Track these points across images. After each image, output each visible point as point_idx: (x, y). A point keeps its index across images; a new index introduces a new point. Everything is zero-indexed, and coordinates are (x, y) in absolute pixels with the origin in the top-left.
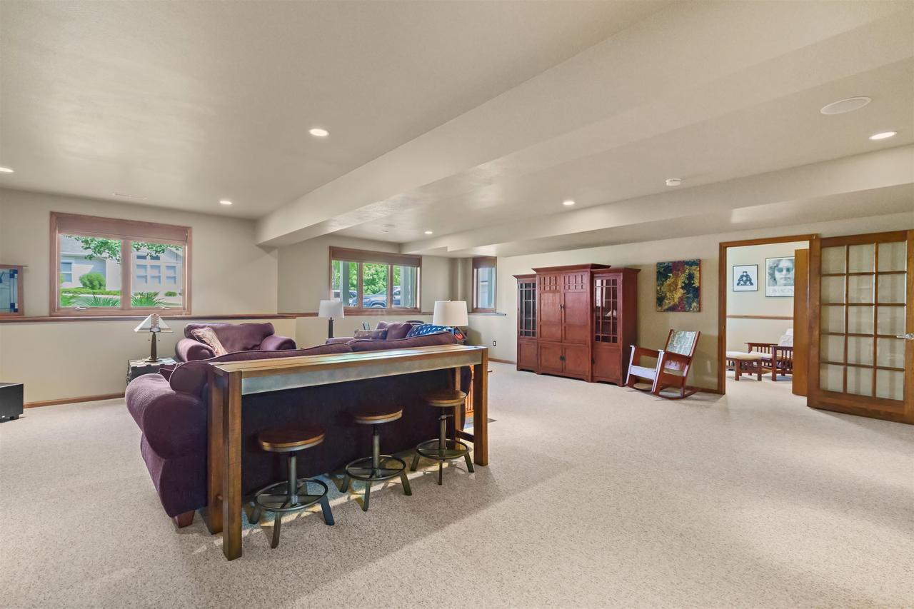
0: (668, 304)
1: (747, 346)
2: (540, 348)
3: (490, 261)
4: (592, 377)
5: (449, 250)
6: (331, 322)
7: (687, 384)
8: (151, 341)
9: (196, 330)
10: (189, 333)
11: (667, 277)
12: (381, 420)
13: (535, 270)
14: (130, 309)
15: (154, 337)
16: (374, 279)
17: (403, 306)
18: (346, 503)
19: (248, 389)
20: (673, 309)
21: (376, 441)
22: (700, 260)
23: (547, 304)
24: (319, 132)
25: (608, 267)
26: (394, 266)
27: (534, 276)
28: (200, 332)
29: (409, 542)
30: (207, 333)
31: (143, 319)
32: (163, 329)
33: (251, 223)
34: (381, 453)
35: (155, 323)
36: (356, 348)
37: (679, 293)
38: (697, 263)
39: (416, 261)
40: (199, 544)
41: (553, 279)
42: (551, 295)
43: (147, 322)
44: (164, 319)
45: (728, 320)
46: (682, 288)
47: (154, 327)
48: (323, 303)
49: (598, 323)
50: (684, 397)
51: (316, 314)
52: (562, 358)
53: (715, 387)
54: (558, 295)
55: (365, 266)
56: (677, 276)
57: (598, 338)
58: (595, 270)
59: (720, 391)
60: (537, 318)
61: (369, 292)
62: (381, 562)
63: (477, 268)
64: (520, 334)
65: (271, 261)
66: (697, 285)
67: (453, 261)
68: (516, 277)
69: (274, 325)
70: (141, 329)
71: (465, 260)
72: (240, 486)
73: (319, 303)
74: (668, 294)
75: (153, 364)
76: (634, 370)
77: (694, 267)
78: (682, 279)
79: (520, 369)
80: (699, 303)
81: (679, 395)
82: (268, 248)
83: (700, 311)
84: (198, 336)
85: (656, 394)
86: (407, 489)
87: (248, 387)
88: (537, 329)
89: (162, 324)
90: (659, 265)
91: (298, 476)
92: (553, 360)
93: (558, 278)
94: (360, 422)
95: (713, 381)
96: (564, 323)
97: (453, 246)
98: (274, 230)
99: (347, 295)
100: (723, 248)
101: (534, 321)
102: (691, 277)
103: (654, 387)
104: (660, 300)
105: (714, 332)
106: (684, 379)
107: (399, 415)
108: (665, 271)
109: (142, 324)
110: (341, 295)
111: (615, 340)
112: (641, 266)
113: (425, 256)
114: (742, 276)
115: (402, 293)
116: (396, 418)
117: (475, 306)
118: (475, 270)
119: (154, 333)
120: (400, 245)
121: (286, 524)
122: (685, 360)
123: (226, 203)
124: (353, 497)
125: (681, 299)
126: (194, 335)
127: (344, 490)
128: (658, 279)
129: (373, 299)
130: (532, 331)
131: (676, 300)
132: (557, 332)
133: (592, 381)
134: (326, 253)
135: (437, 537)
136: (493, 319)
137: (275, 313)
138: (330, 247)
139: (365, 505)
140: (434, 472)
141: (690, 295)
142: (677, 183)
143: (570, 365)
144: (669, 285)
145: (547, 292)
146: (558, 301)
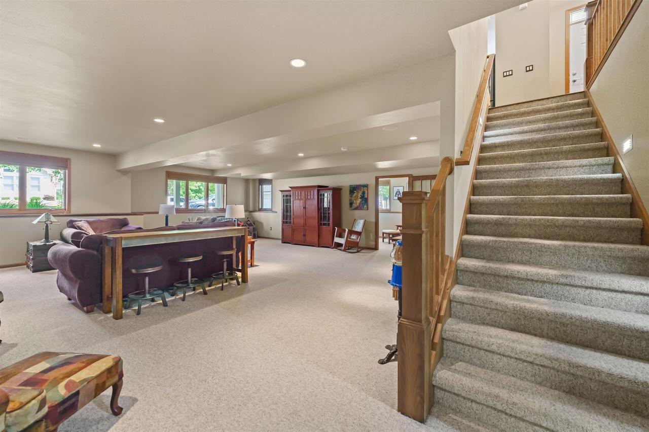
0: (355, 205)
1: (396, 227)
2: (293, 230)
3: (269, 182)
4: (319, 244)
5: (242, 175)
6: (167, 217)
7: (359, 245)
8: (45, 230)
9: (76, 223)
10: (71, 225)
11: (354, 193)
12: (191, 260)
13: (290, 187)
14: (25, 210)
15: (47, 226)
16: (200, 189)
17: (217, 207)
18: (174, 300)
19: (124, 245)
20: (356, 209)
21: (190, 270)
22: (367, 185)
23: (297, 205)
24: (159, 121)
25: (327, 187)
26: (209, 184)
27: (290, 191)
28: (80, 224)
29: (203, 308)
30: (83, 223)
31: (39, 216)
32: (54, 222)
33: (113, 157)
34: (192, 278)
35: (48, 218)
36: (179, 228)
37: (359, 201)
38: (366, 186)
39: (224, 181)
40: (100, 317)
41: (299, 193)
42: (298, 201)
43: (42, 217)
44: (54, 216)
45: (380, 214)
46: (360, 198)
47: (48, 221)
48: (162, 206)
49: (321, 216)
50: (358, 252)
51: (157, 213)
52: (304, 235)
53: (374, 247)
54: (302, 201)
55: (190, 183)
56: (358, 192)
57: (321, 224)
58: (321, 188)
59: (376, 248)
60: (292, 214)
61: (197, 197)
62: (189, 315)
63: (262, 185)
64: (283, 223)
65: (127, 180)
66: (366, 197)
67: (247, 181)
68: (281, 191)
69: (128, 219)
70: (39, 222)
71: (254, 180)
72: (121, 287)
73: (159, 206)
74: (355, 201)
75: (47, 244)
76: (337, 240)
77: (365, 188)
78: (360, 194)
79: (283, 242)
80: (367, 206)
81: (356, 251)
82: (125, 172)
83: (368, 209)
84: (78, 226)
85: (344, 250)
86: (205, 293)
87: (126, 244)
88: (292, 220)
89: (53, 219)
90: (351, 186)
91: (150, 287)
92: (299, 236)
93: (302, 192)
94: (181, 261)
95: (373, 243)
96: (305, 217)
97: (244, 173)
98: (129, 162)
99: (178, 200)
100: (377, 178)
101: (290, 215)
102: (364, 193)
103: (343, 248)
104: (351, 204)
105: (373, 220)
106: (358, 243)
107: (200, 258)
108: (353, 189)
109: (38, 219)
110: (175, 200)
111: (329, 224)
112: (342, 186)
113: (229, 177)
114: (397, 192)
115: (216, 199)
116: (198, 259)
117: (260, 207)
118: (260, 186)
119: (47, 224)
120: (213, 171)
121: (143, 308)
122: (359, 234)
123: (97, 146)
124: (177, 297)
125: (360, 203)
126: (75, 226)
127: (173, 295)
128: (350, 194)
129: (198, 203)
130: (289, 221)
131: (358, 204)
132: (301, 221)
133: (319, 247)
134: (164, 175)
135: (216, 306)
136: (270, 214)
137: (129, 211)
138: (166, 172)
139: (183, 299)
140: (219, 287)
141: (364, 202)
142: (345, 150)
143: (308, 238)
144: (355, 197)
145: (296, 199)
146: (302, 204)
